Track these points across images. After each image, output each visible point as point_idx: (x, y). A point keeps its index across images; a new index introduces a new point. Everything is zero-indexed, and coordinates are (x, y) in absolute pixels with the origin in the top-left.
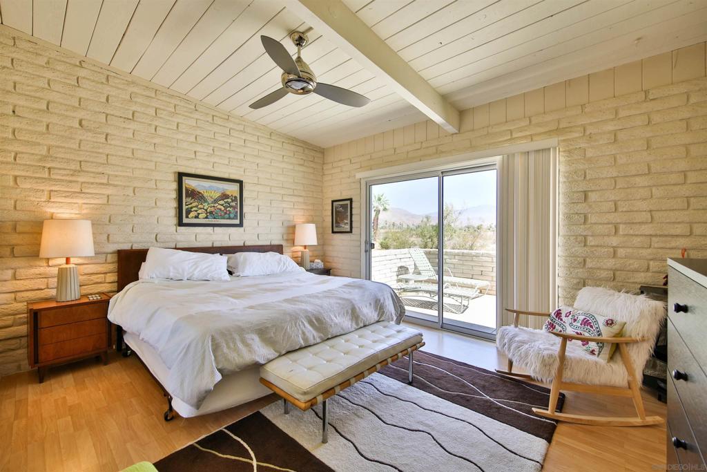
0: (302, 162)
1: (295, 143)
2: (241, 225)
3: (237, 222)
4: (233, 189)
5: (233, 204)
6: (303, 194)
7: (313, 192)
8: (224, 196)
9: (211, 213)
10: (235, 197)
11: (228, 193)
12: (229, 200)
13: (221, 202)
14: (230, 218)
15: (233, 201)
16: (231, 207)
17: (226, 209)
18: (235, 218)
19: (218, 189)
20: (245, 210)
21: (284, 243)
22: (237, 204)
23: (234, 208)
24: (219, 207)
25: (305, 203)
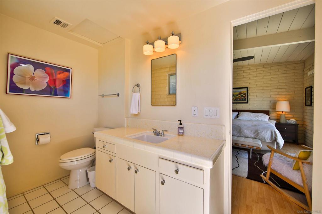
0: (285, 72)
1: (279, 64)
2: (247, 103)
3: (246, 102)
4: (244, 91)
5: (244, 96)
6: (286, 87)
7: (294, 85)
8: (241, 93)
9: (236, 99)
10: (245, 93)
11: (242, 92)
12: (243, 95)
13: (240, 95)
14: (243, 100)
15: (244, 95)
16: (243, 97)
17: (241, 97)
18: (245, 100)
19: (238, 91)
20: (249, 97)
21: (270, 110)
22: (246, 96)
23: (245, 97)
24: (239, 97)
25: (286, 91)
